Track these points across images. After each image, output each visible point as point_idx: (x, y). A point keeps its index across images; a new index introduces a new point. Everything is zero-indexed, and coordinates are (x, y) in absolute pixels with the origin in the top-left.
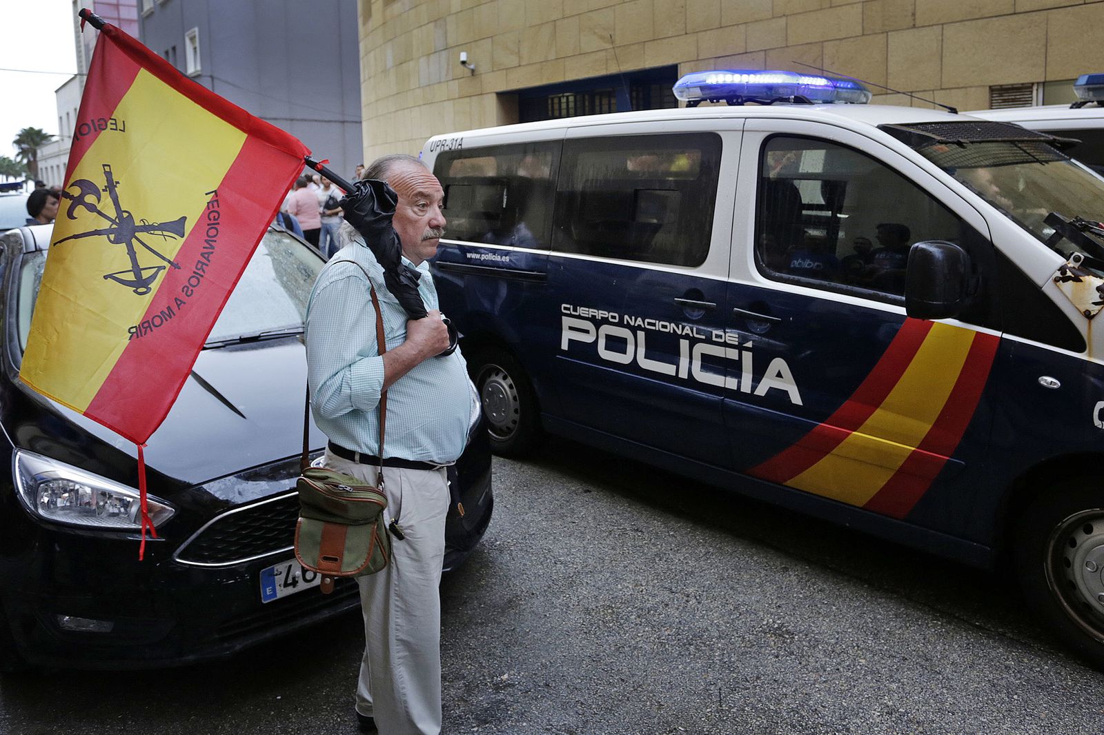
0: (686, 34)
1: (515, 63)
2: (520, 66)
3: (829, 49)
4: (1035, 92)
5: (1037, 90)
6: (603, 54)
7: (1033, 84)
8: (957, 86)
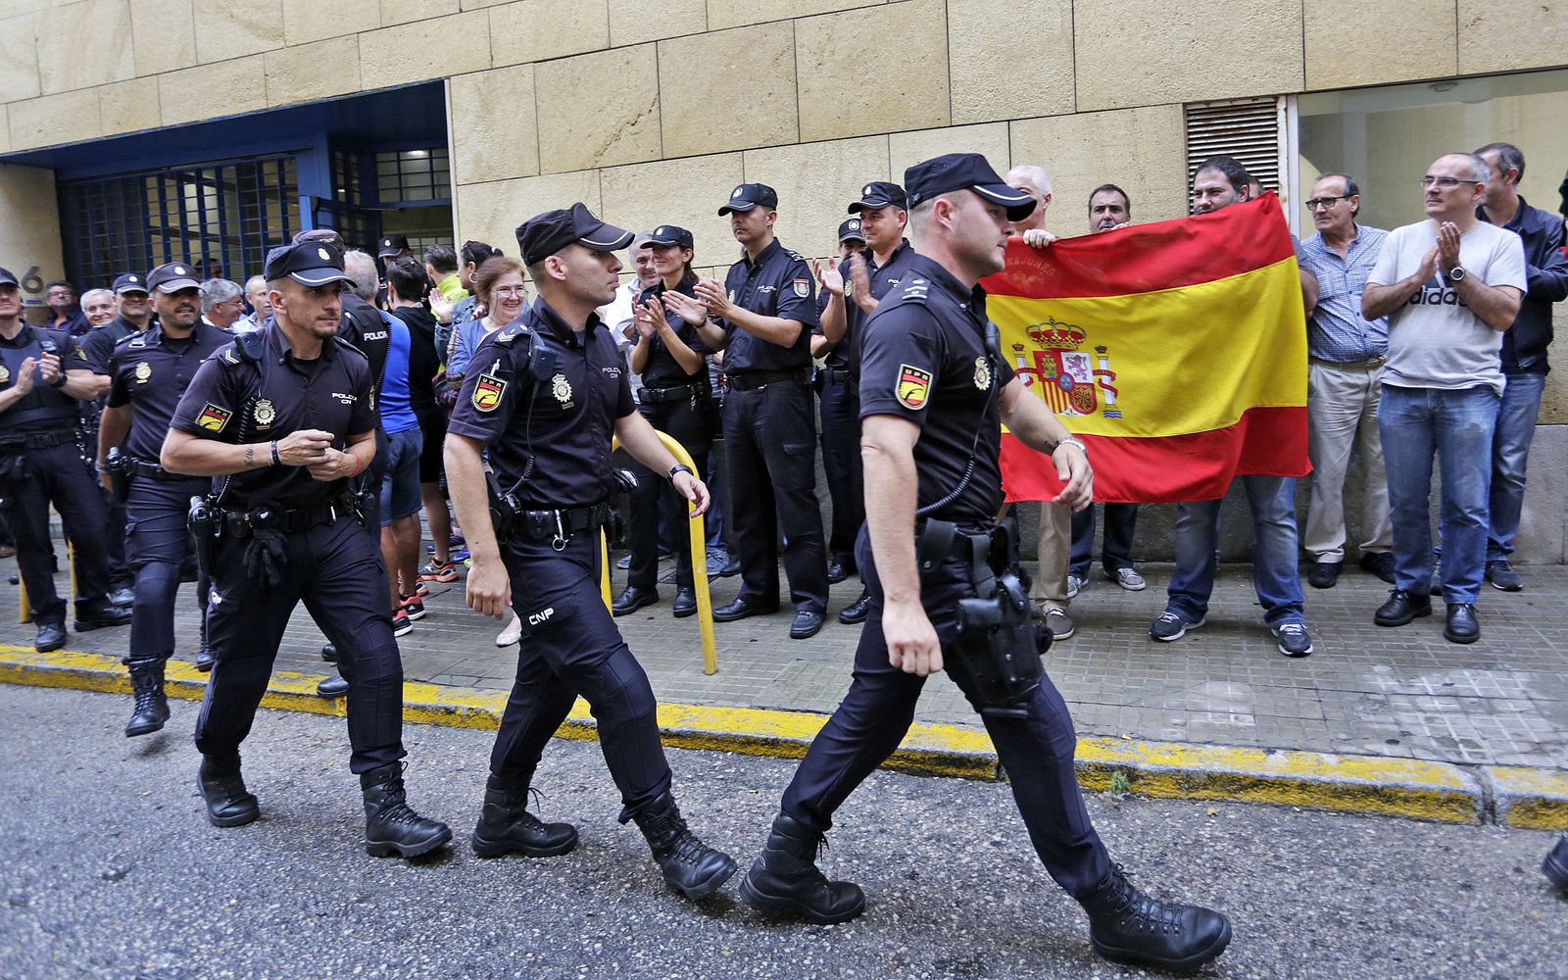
0: (461, 11)
1: (31, 89)
2: (41, 96)
3: (809, 33)
4: (1281, 115)
5: (1286, 110)
6: (257, 61)
7: (1276, 97)
8: (1113, 106)
